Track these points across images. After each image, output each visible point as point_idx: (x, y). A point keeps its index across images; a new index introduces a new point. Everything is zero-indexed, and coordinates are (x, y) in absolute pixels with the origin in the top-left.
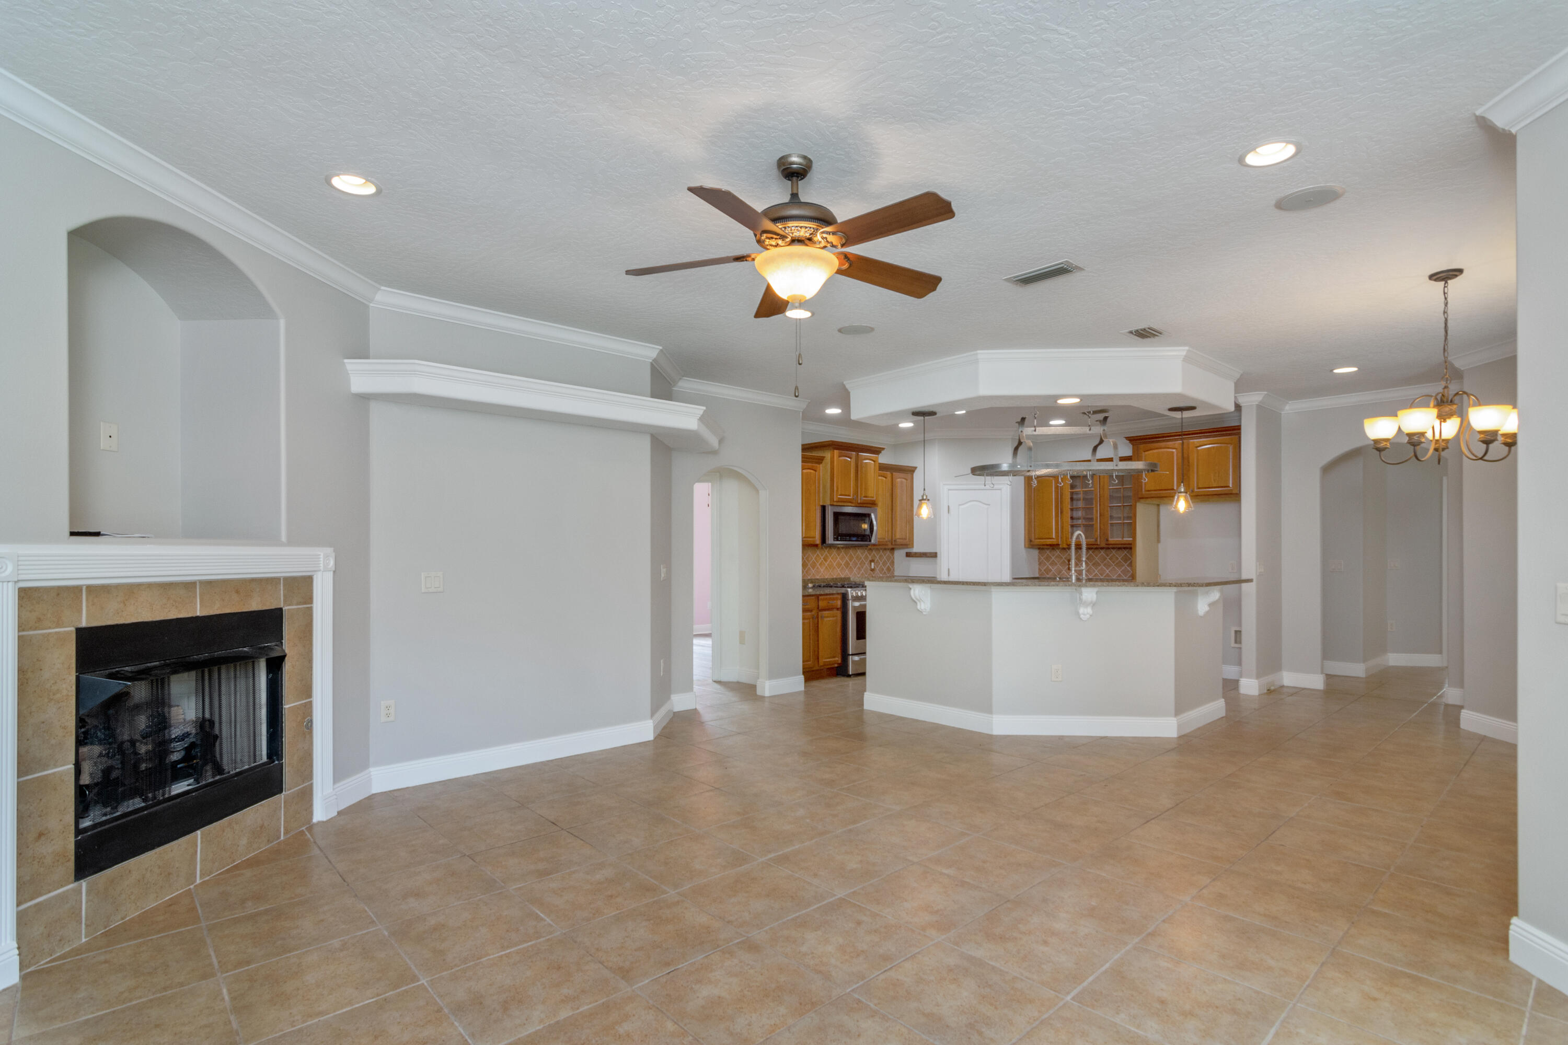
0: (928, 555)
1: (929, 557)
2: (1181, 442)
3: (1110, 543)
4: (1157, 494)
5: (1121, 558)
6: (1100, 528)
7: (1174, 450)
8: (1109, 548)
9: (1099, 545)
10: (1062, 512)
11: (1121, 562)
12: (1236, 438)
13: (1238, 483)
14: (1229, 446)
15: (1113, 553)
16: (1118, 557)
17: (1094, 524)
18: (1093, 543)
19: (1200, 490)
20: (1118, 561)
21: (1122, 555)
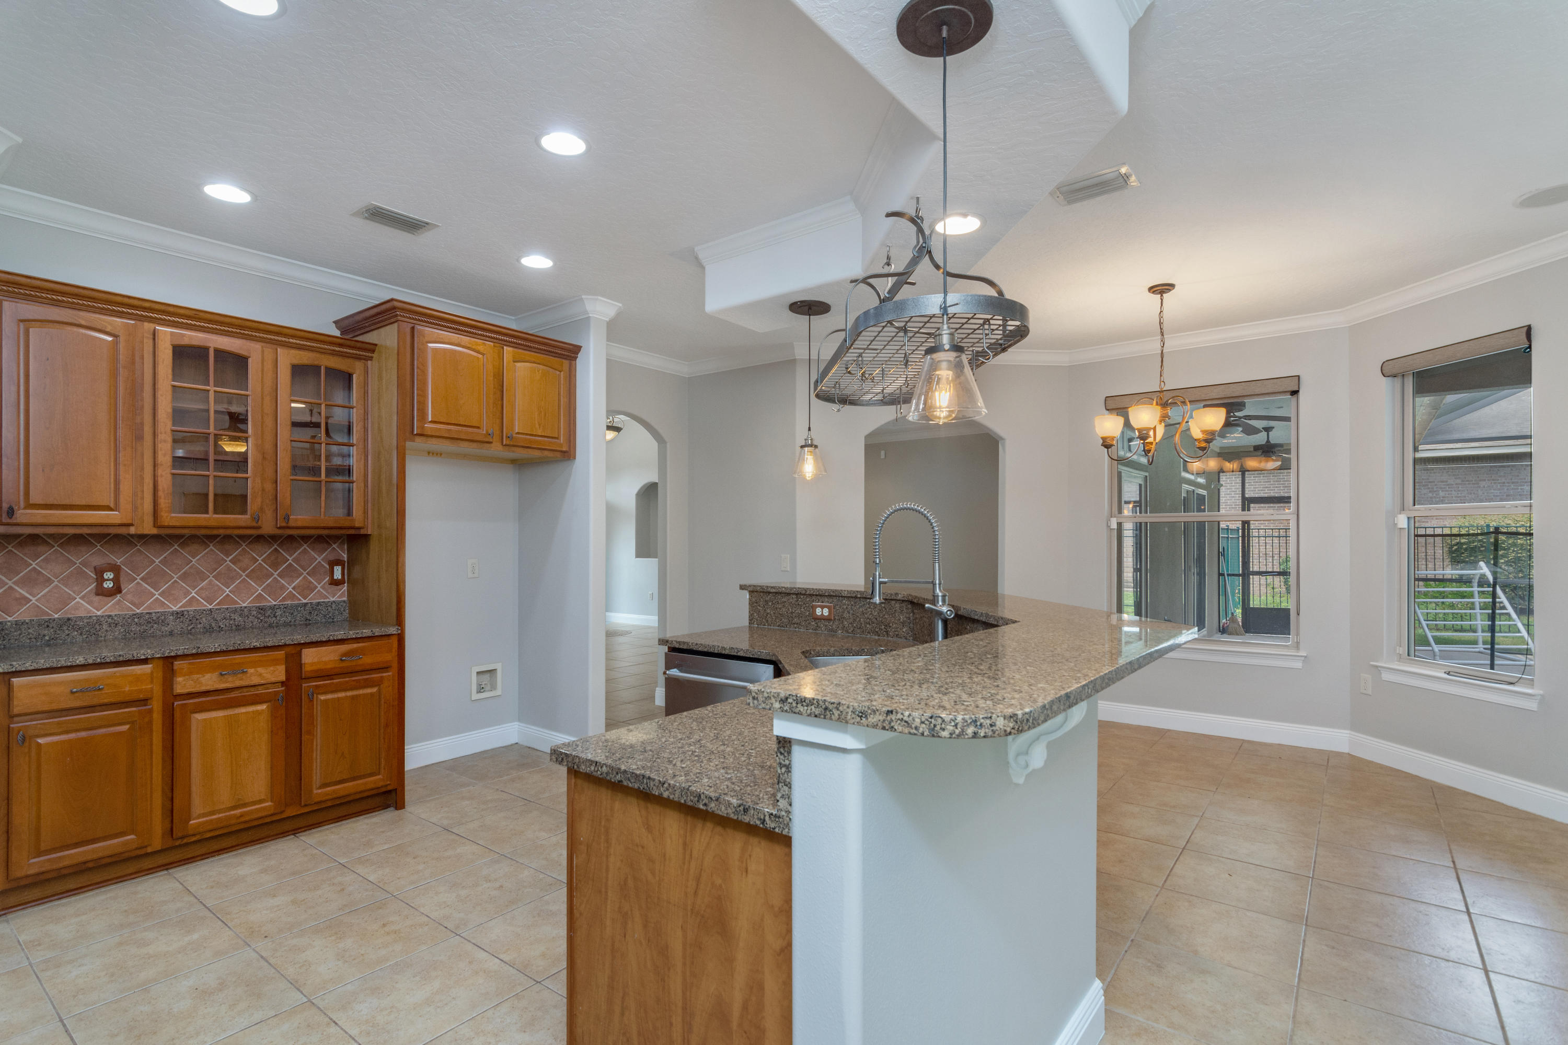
2: (492, 344)
3: (293, 525)
4: (449, 430)
5: (322, 560)
6: (263, 490)
7: (480, 356)
8: (291, 538)
9: (259, 528)
10: (139, 438)
11: (325, 567)
12: (566, 363)
13: (570, 435)
14: (558, 373)
15: (303, 548)
16: (316, 556)
17: (247, 478)
18: (244, 524)
19: (520, 436)
20: (316, 565)
21: (326, 552)
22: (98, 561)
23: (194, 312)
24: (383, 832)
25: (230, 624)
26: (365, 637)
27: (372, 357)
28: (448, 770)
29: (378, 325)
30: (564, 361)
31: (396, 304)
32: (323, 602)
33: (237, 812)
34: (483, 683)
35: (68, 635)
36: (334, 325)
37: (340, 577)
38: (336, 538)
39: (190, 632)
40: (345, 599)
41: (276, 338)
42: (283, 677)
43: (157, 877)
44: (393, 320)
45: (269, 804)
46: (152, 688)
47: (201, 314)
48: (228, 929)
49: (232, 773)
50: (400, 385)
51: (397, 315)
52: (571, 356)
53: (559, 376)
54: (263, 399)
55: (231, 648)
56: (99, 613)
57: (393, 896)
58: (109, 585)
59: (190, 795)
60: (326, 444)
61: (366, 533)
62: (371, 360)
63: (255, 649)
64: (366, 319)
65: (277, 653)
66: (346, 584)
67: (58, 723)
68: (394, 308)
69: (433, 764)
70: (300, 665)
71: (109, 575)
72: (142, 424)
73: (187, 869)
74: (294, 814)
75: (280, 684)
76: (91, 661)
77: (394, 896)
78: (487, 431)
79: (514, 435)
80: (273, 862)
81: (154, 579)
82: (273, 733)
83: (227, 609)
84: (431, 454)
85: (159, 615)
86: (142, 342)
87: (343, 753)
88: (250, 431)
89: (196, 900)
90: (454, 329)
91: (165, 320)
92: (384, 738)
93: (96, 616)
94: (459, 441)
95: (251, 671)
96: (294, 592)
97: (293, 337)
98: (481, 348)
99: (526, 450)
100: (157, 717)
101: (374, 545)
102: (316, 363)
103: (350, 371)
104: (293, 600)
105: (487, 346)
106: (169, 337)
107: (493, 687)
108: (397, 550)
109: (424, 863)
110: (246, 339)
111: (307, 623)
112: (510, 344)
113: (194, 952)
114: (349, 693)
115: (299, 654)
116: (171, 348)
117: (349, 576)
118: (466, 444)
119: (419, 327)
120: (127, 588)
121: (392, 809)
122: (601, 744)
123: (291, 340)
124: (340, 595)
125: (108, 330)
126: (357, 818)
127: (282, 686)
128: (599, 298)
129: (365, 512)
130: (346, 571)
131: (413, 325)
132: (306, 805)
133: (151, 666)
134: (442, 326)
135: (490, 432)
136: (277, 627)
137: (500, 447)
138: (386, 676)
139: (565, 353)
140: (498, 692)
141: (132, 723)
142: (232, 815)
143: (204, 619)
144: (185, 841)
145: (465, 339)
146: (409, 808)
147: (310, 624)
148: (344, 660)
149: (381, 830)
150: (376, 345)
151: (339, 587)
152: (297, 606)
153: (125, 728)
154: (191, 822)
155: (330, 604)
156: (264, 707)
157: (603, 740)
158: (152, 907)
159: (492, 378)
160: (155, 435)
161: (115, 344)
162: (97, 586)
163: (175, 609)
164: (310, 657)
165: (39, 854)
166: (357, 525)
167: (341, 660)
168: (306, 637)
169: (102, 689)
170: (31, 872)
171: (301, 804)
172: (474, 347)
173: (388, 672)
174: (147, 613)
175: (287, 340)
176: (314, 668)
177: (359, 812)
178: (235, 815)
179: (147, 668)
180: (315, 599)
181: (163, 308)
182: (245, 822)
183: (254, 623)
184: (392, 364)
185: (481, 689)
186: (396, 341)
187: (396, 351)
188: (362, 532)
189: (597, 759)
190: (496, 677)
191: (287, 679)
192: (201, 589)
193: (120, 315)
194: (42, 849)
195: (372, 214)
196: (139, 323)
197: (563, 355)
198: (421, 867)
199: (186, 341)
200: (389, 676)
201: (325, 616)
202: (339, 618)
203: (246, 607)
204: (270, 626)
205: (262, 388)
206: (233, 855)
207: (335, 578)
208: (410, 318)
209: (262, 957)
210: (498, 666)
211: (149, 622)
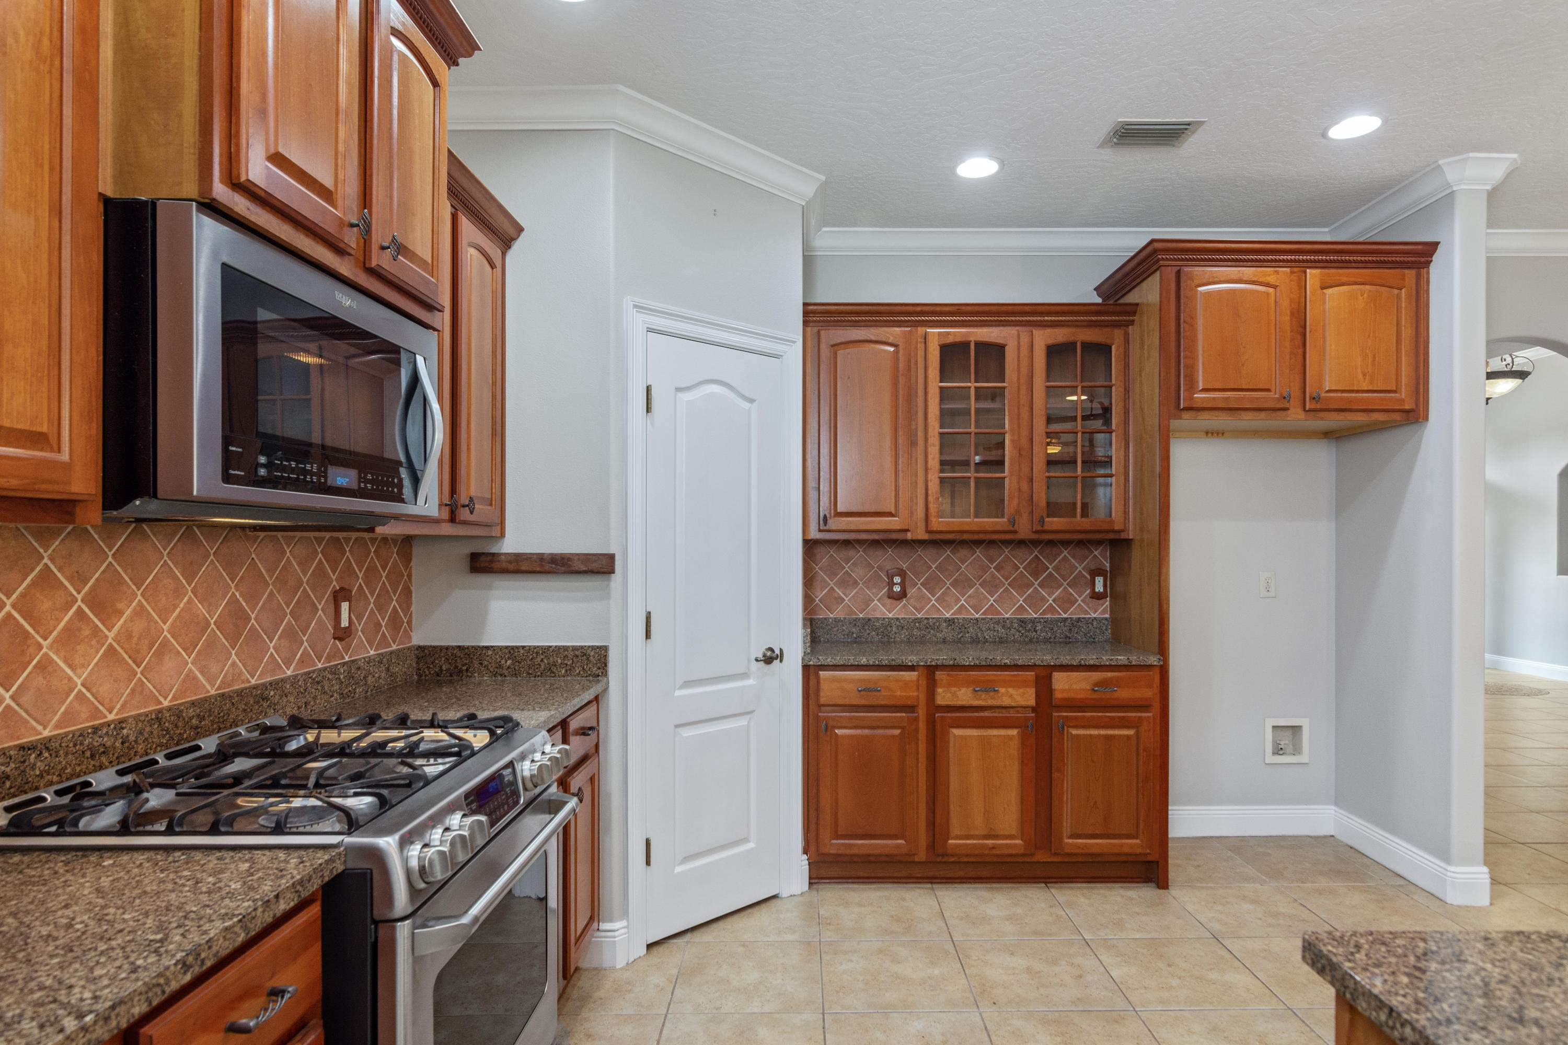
0: (578, 566)
1: (578, 572)
2: (1288, 270)
3: (1049, 529)
4: (1227, 399)
5: (1083, 569)
6: (1019, 489)
7: (1271, 290)
8: (1051, 543)
9: (1015, 532)
10: (913, 443)
11: (1086, 577)
12: (1410, 274)
13: (1418, 384)
14: (1396, 291)
15: (1063, 555)
16: (1076, 564)
17: (1004, 478)
18: (1000, 528)
19: (1332, 395)
20: (1077, 574)
21: (1087, 560)
22: (889, 565)
23: (957, 307)
24: (1138, 914)
25: (994, 636)
26: (1120, 666)
27: (1133, 321)
28: (1230, 850)
29: (1139, 280)
30: (1406, 271)
31: (1156, 245)
32: (1083, 618)
33: (990, 842)
34: (1282, 743)
35: (869, 634)
36: (1095, 292)
37: (1102, 590)
38: (1098, 543)
39: (959, 641)
40: (1107, 616)
41: (1032, 318)
42: (1032, 702)
43: (923, 888)
44: (1154, 268)
45: (1019, 842)
46: (918, 696)
47: (963, 308)
48: (964, 976)
49: (985, 798)
50: (1163, 348)
51: (1159, 260)
52: (1420, 263)
53: (1399, 297)
54: (1019, 389)
55: (984, 663)
56: (890, 616)
57: (1135, 1010)
58: (897, 589)
59: (948, 813)
60: (1083, 433)
61: (1126, 537)
62: (1132, 325)
63: (1005, 667)
64: (1127, 274)
65: (1027, 673)
66: (1108, 599)
67: (850, 718)
68: (1155, 251)
69: (1212, 837)
70: (1050, 691)
71: (897, 579)
72: (916, 430)
73: (947, 889)
74: (1045, 860)
75: (1030, 709)
76: (871, 663)
77: (1136, 1012)
78: (1281, 394)
79: (1323, 395)
80: (1019, 911)
81: (931, 584)
82: (1023, 763)
83: (991, 619)
84: (1210, 435)
85: (934, 620)
86: (916, 348)
87: (1095, 803)
88: (1007, 426)
89: (946, 928)
90: (1233, 260)
91: (934, 321)
92: (1143, 795)
93: (888, 618)
94: (1239, 412)
95: (1002, 690)
96: (1054, 605)
97: (1048, 314)
98: (1272, 279)
99: (1343, 414)
100: (922, 725)
101: (1136, 553)
102: (1072, 339)
103: (1108, 342)
104: (1053, 614)
105: (1279, 275)
106: (937, 338)
107: (1297, 750)
108: (1159, 558)
109: (1180, 978)
110: (1003, 326)
111: (1068, 641)
112: (1314, 264)
113: (932, 990)
114: (1103, 732)
115: (1050, 677)
116: (938, 347)
117: (1111, 589)
118: (1250, 415)
119: (1186, 269)
120: (911, 592)
121: (1153, 885)
122: (1412, 959)
123: (1046, 318)
124: (1101, 611)
125: (890, 341)
126: (1113, 885)
127: (1032, 712)
128: (1471, 155)
129: (1126, 512)
130: (1108, 583)
131: (1179, 268)
132: (1056, 854)
133: (916, 673)
134: (1218, 260)
135: (1285, 394)
136: (1037, 642)
137: (1301, 415)
138: (1145, 717)
139: (1410, 259)
140: (1304, 758)
141: (903, 728)
142: (986, 844)
143: (971, 629)
144: (945, 859)
145: (1248, 272)
146: (1174, 891)
147: (1070, 642)
148: (1097, 691)
149: (1137, 910)
150: (1137, 304)
151: (1101, 602)
152: (1057, 620)
153: (897, 732)
154: (950, 841)
155: (1090, 621)
156: (1014, 732)
157: (1419, 951)
158: (912, 920)
159: (1287, 318)
160: (926, 440)
161: (896, 353)
162: (889, 589)
163: (948, 616)
164: (1062, 683)
165: (838, 837)
166: (1116, 528)
167: (1093, 690)
168: (1056, 659)
169: (880, 691)
170: (832, 852)
171: (1051, 850)
172: (1261, 280)
173: (1148, 712)
174: (926, 618)
175: (1042, 319)
176: (1065, 695)
177: (1114, 878)
178: (987, 845)
179: (912, 675)
180: (1075, 614)
181: (931, 308)
182: (998, 856)
183: (1016, 637)
184: (1154, 323)
185: (1278, 750)
186: (1158, 296)
187: (1158, 306)
188: (1123, 536)
189: (1395, 1001)
190: (1301, 735)
191: (1037, 703)
192: (969, 597)
193: (899, 324)
194: (839, 833)
195: (1120, 136)
196: (913, 329)
197: (1404, 262)
198: (1175, 982)
199: (950, 340)
200: (1149, 717)
201: (1085, 634)
202: (1100, 638)
203: (1008, 619)
204: (1031, 641)
205: (1019, 379)
206: (987, 888)
207: (1097, 590)
208: (1175, 260)
209: (986, 1028)
210: (1304, 722)
211: (927, 628)
